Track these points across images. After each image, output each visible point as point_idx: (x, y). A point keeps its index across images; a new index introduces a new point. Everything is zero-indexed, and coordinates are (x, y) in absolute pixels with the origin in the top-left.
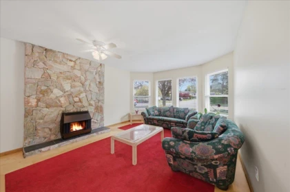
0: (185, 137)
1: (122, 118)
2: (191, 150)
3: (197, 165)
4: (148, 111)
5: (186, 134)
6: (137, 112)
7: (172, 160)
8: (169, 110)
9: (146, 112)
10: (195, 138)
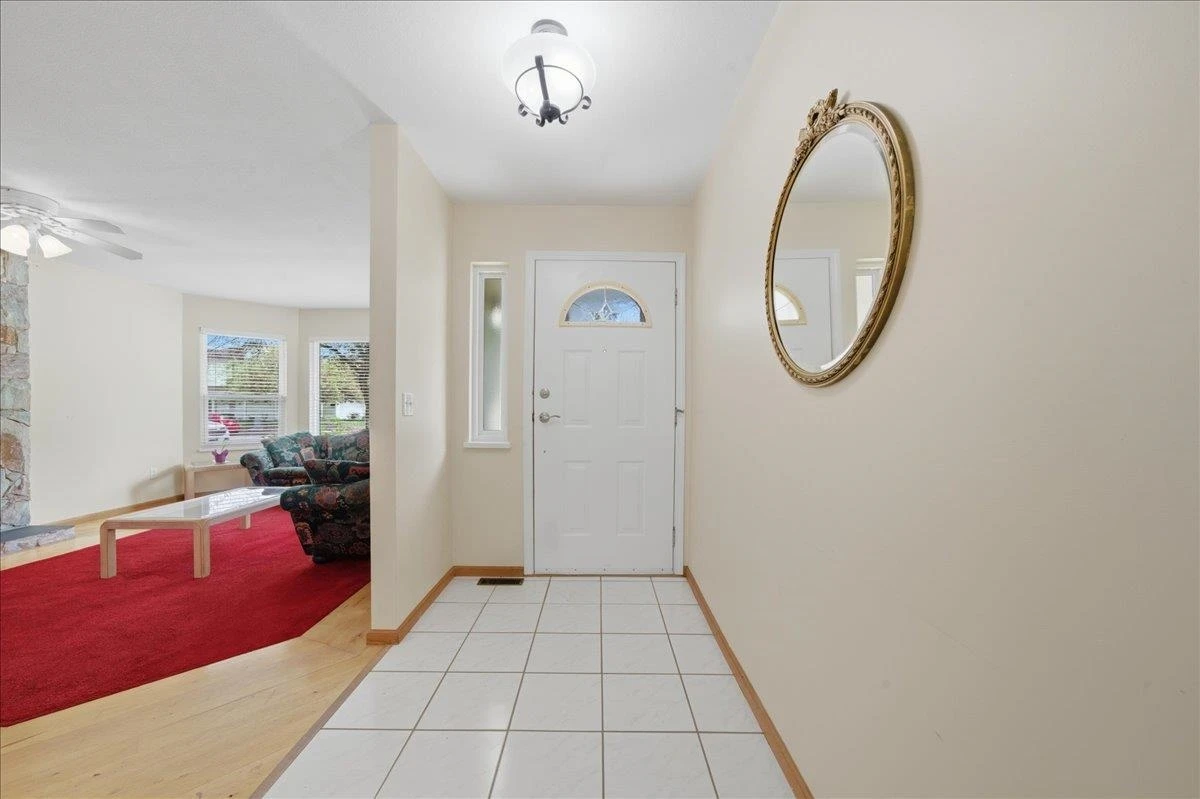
0: (333, 475)
1: (136, 490)
2: (338, 494)
3: (355, 524)
4: (270, 449)
5: (334, 470)
6: (219, 458)
7: (309, 535)
8: (353, 444)
9: (261, 453)
10: (352, 474)
